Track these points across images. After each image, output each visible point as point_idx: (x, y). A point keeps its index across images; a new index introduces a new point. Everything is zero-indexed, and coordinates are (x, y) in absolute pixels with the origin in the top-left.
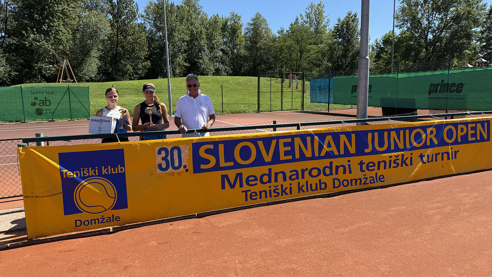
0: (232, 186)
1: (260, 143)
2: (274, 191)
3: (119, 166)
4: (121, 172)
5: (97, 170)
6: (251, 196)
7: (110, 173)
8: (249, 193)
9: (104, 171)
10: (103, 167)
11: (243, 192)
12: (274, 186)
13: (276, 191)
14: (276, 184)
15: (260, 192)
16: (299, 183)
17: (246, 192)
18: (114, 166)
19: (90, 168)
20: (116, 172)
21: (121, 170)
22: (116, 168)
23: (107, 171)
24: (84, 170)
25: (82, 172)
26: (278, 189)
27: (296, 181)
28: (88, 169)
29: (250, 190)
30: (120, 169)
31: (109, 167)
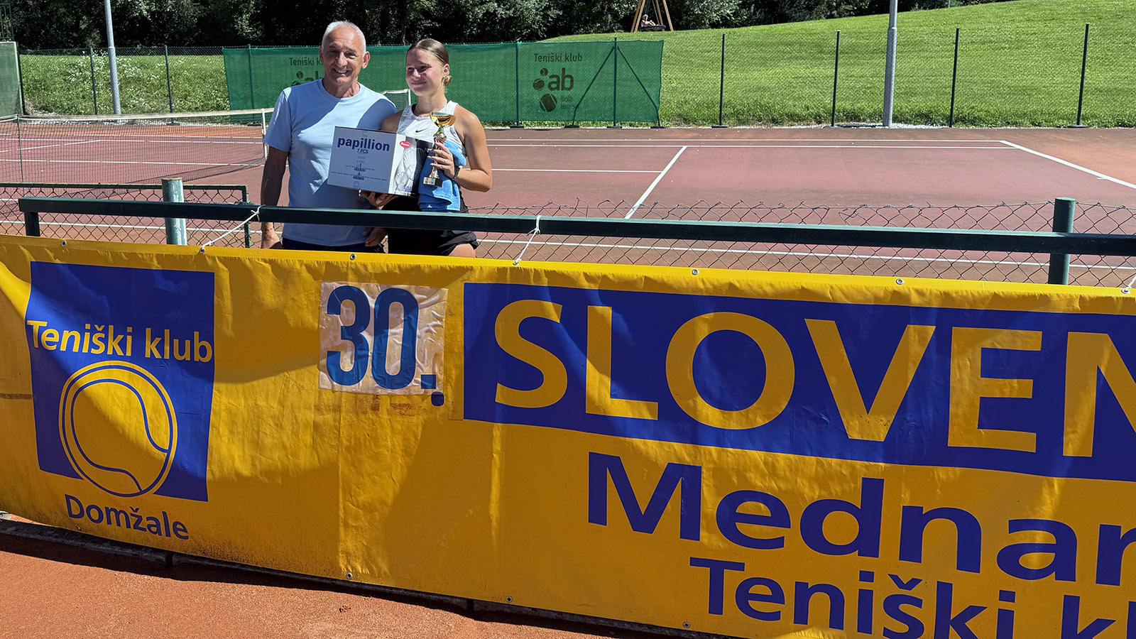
0: (644, 521)
1: (825, 335)
2: (892, 605)
3: (196, 334)
4: (203, 360)
5: (129, 338)
6: (743, 596)
7: (167, 356)
8: (732, 581)
9: (150, 348)
10: (148, 331)
11: (695, 562)
12: (895, 578)
13: (905, 608)
14: (907, 570)
15: (803, 592)
16: (1071, 604)
17: (717, 569)
18: (182, 334)
19: (111, 328)
20: (187, 356)
21: (203, 351)
22: (188, 343)
23: (160, 348)
24: (93, 331)
25: (87, 335)
26: (917, 602)
27: (1055, 589)
28: (105, 331)
29: (740, 567)
30: (197, 346)
31: (167, 332)
